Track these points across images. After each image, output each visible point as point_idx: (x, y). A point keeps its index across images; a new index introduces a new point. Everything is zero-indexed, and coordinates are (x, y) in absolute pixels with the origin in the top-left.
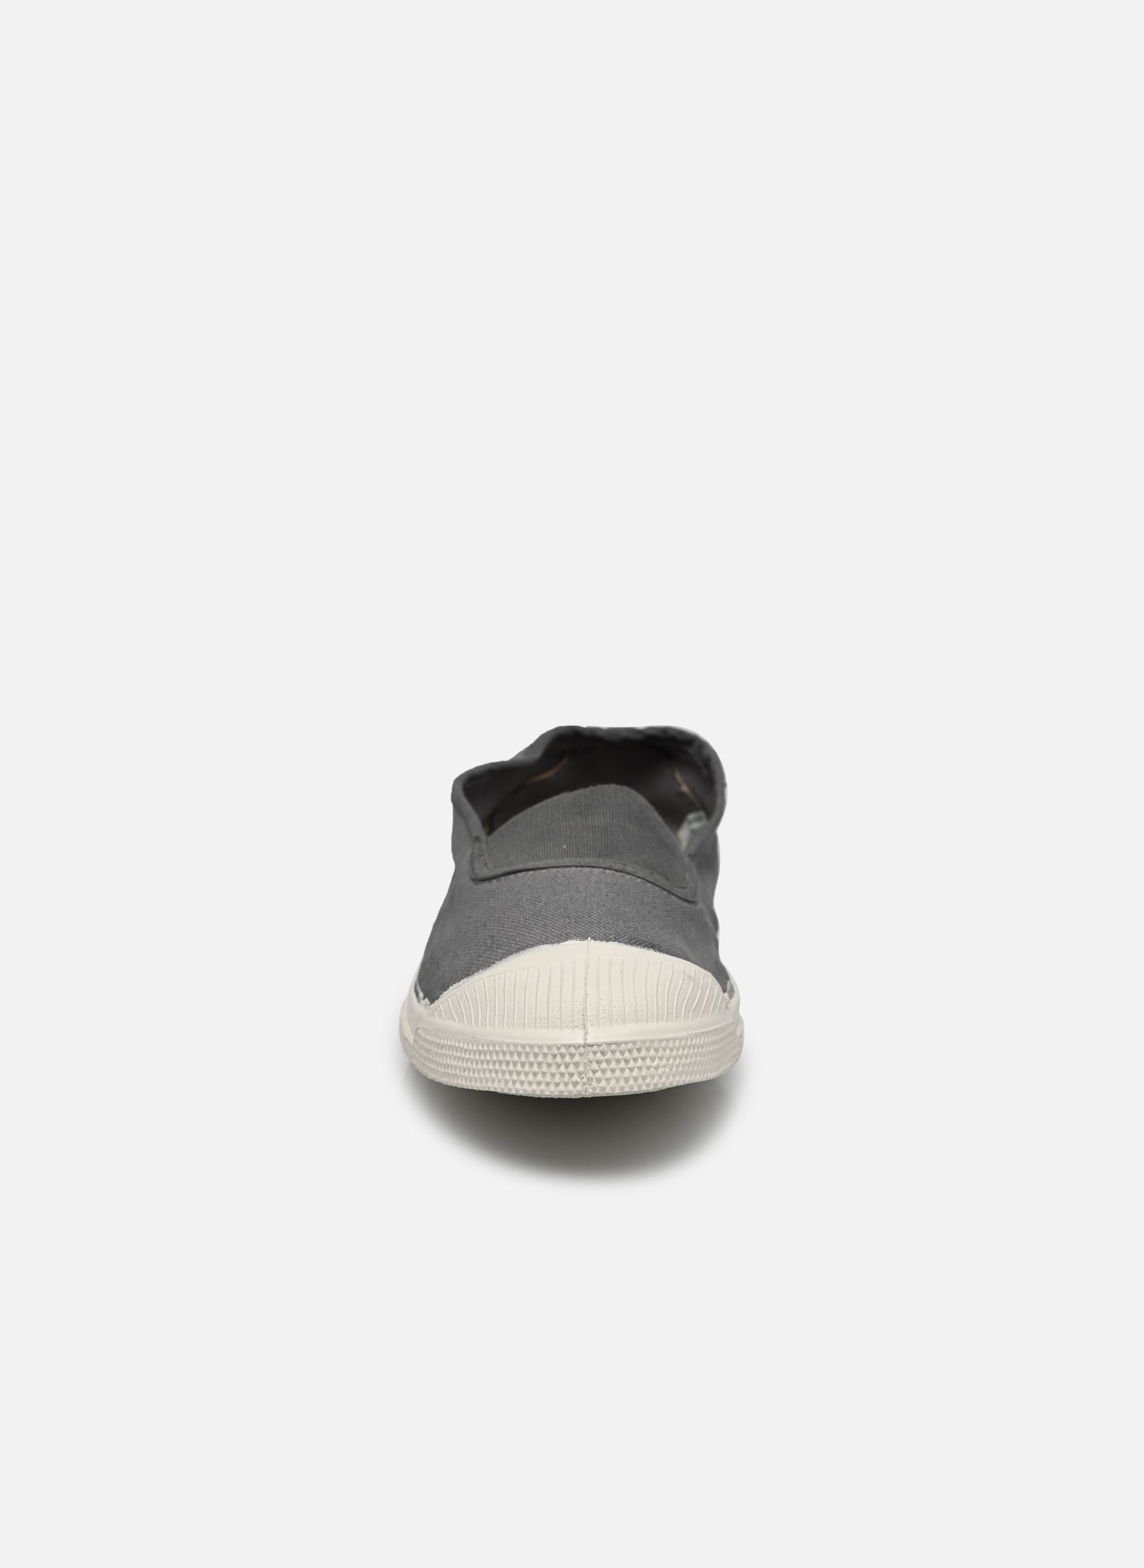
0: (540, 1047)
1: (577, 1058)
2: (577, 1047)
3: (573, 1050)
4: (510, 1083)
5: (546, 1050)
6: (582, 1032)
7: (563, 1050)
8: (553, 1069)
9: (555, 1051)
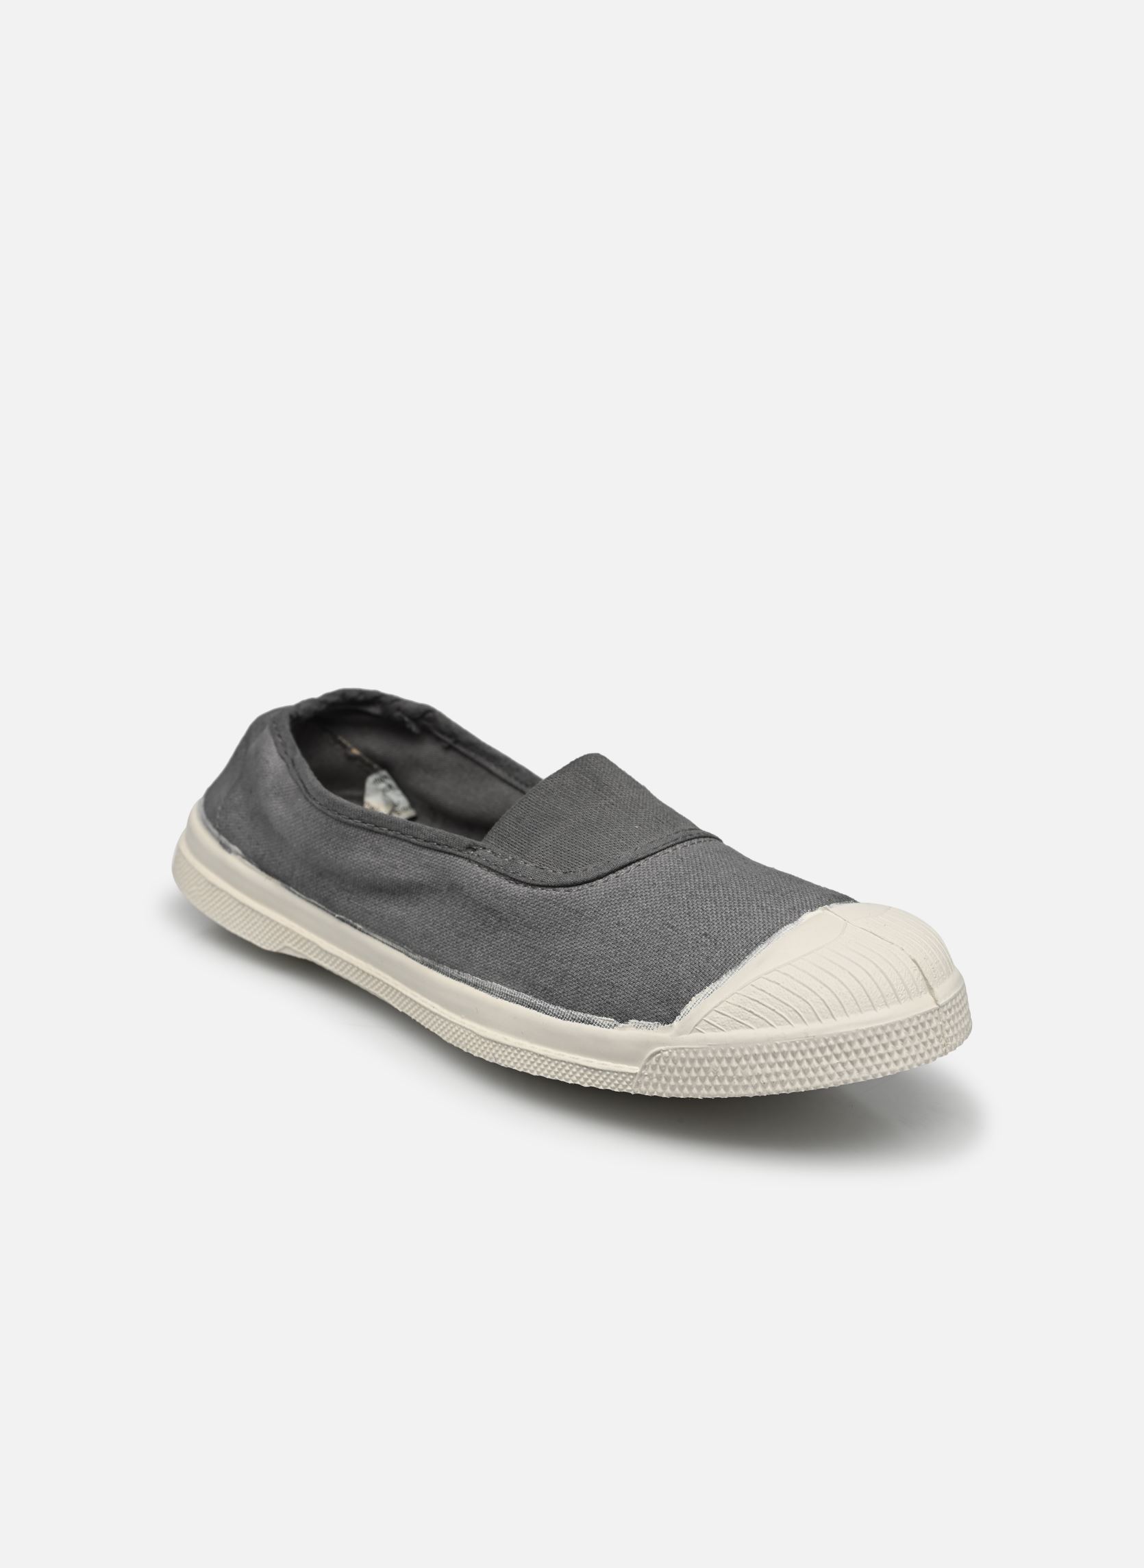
0: (901, 1023)
1: (935, 1023)
2: (932, 1012)
3: (929, 1016)
4: (874, 1069)
5: (907, 1025)
6: (928, 996)
7: (922, 1019)
8: (917, 1041)
9: (915, 1022)
